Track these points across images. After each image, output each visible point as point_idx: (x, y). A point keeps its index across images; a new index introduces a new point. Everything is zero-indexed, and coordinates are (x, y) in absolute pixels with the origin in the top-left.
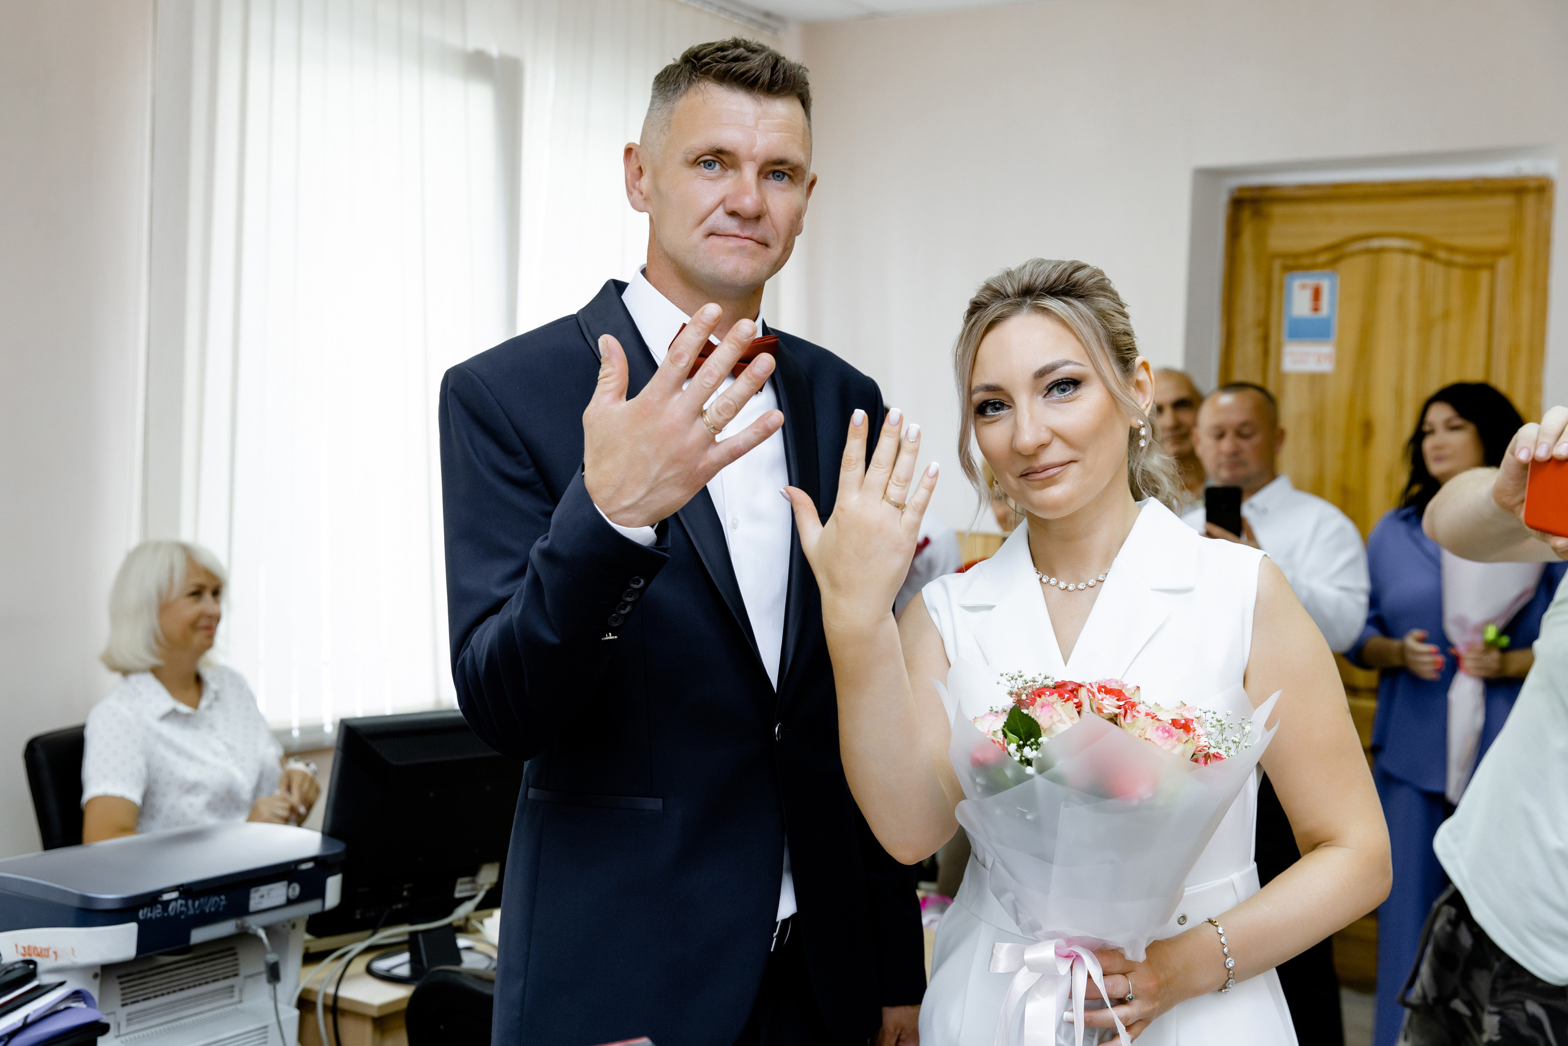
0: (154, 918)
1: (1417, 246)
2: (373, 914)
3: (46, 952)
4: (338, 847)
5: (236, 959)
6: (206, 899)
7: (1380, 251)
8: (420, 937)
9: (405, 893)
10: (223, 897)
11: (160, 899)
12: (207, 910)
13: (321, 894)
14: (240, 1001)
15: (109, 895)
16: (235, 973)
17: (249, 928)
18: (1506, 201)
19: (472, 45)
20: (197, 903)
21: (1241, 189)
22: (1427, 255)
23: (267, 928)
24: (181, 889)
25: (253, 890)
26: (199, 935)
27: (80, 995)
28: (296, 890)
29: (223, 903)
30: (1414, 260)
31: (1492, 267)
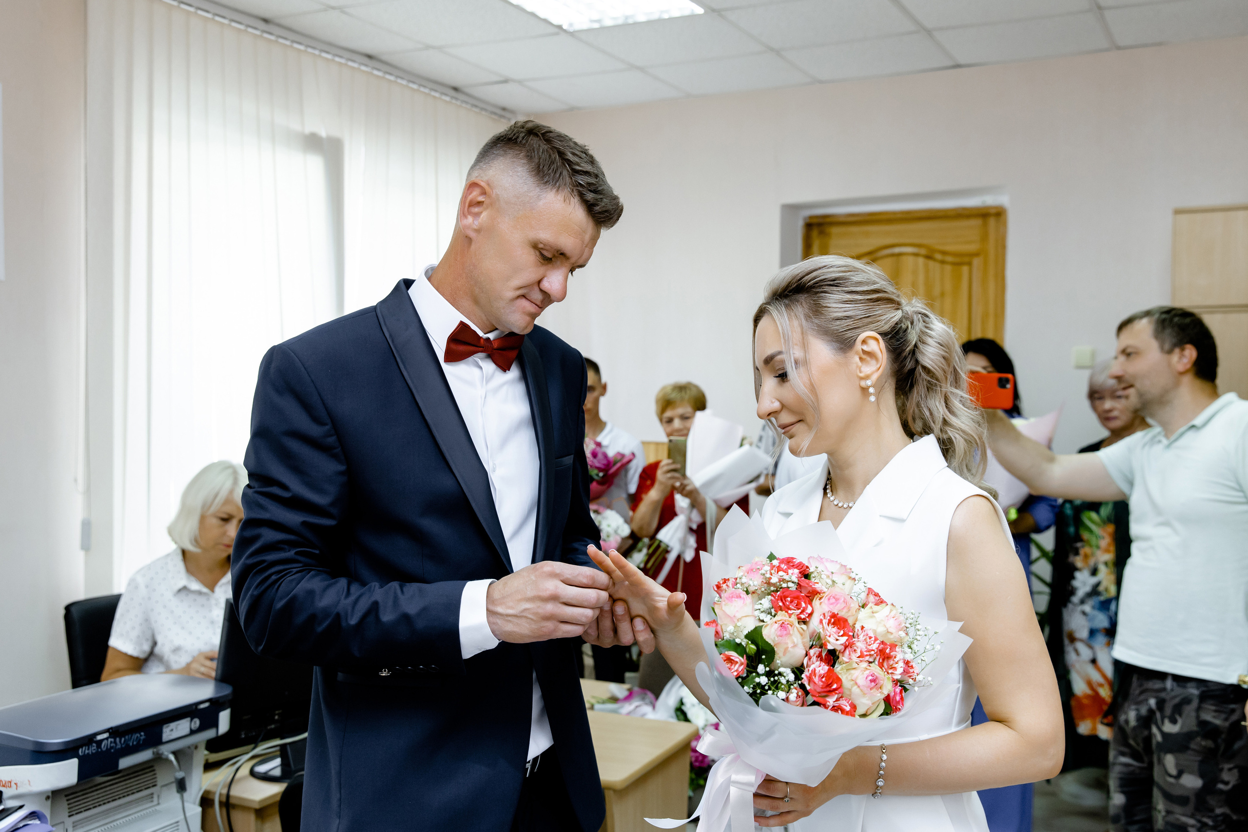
0: (90, 753)
1: (923, 251)
2: (254, 734)
3: (9, 783)
4: (227, 690)
5: (155, 774)
6: (130, 736)
7: (900, 255)
8: (288, 747)
9: (276, 717)
10: (142, 734)
11: (95, 739)
12: (131, 744)
13: (215, 724)
14: (159, 804)
15: (56, 739)
16: (153, 784)
17: (162, 754)
18: (976, 222)
19: (308, 130)
20: (123, 739)
21: (811, 217)
22: (929, 257)
23: (174, 753)
24: (111, 731)
25: (165, 726)
26: (125, 763)
27: (36, 814)
28: (196, 723)
29: (142, 738)
30: (921, 260)
31: (969, 264)
